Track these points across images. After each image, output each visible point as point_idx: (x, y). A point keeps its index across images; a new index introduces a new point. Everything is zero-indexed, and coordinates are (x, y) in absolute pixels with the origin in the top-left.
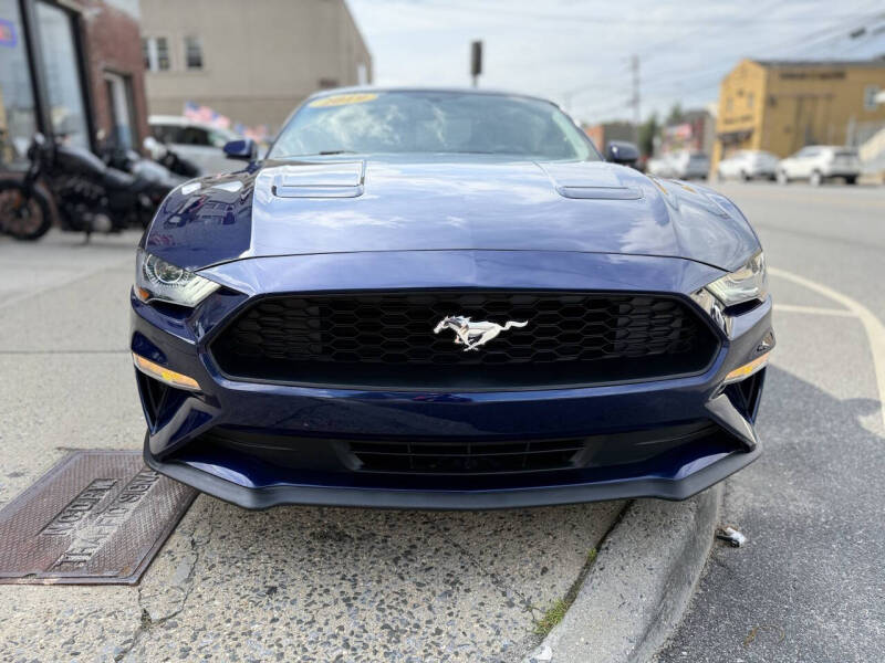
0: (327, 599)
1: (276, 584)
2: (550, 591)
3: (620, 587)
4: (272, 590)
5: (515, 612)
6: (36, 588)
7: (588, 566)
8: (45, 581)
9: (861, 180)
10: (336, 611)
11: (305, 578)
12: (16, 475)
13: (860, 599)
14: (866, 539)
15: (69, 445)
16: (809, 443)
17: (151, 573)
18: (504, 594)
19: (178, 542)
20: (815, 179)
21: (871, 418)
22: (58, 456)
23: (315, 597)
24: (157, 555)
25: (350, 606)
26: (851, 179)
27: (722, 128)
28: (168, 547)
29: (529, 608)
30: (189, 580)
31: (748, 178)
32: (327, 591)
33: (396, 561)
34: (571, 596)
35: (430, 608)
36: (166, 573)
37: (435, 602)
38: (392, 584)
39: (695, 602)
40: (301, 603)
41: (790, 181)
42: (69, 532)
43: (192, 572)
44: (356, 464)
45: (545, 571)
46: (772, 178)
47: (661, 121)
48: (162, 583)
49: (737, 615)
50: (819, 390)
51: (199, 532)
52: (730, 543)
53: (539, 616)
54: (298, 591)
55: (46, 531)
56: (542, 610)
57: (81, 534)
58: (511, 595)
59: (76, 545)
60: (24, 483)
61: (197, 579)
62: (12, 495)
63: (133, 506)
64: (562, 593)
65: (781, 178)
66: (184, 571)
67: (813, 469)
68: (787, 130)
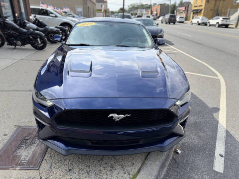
0: (83, 172)
1: (71, 168)
2: (134, 170)
3: (150, 170)
4: (70, 170)
5: (126, 175)
6: (14, 171)
7: (143, 163)
8: (16, 169)
9: (229, 26)
10: (85, 175)
11: (78, 166)
12: (5, 135)
13: (204, 169)
14: (208, 152)
15: (17, 125)
16: (200, 122)
17: (42, 166)
18: (124, 170)
19: (47, 156)
20: (217, 25)
21: (216, 114)
22: (15, 129)
23: (80, 172)
24: (42, 160)
25: (88, 174)
26: (227, 26)
27: (194, 8)
28: (45, 158)
29: (129, 174)
30: (51, 168)
31: (199, 24)
32: (83, 170)
33: (99, 161)
34: (139, 171)
35: (107, 175)
36: (45, 166)
37: (108, 173)
38: (98, 168)
39: (167, 170)
40: (77, 174)
41: (210, 25)
42: (20, 153)
43: (51, 165)
44: (90, 144)
45: (133, 164)
46: (206, 25)
47: (177, 5)
48: (44, 169)
49: (176, 174)
50: (206, 104)
51: (52, 153)
52: (177, 153)
53: (131, 176)
54: (76, 170)
55: (15, 153)
56: (132, 175)
57: (23, 154)
58: (125, 170)
59: (23, 157)
60: (8, 137)
61: (52, 167)
62: (5, 141)
63: (35, 145)
64: (137, 170)
65: (208, 25)
66: (49, 165)
67: (200, 130)
68: (211, 10)
